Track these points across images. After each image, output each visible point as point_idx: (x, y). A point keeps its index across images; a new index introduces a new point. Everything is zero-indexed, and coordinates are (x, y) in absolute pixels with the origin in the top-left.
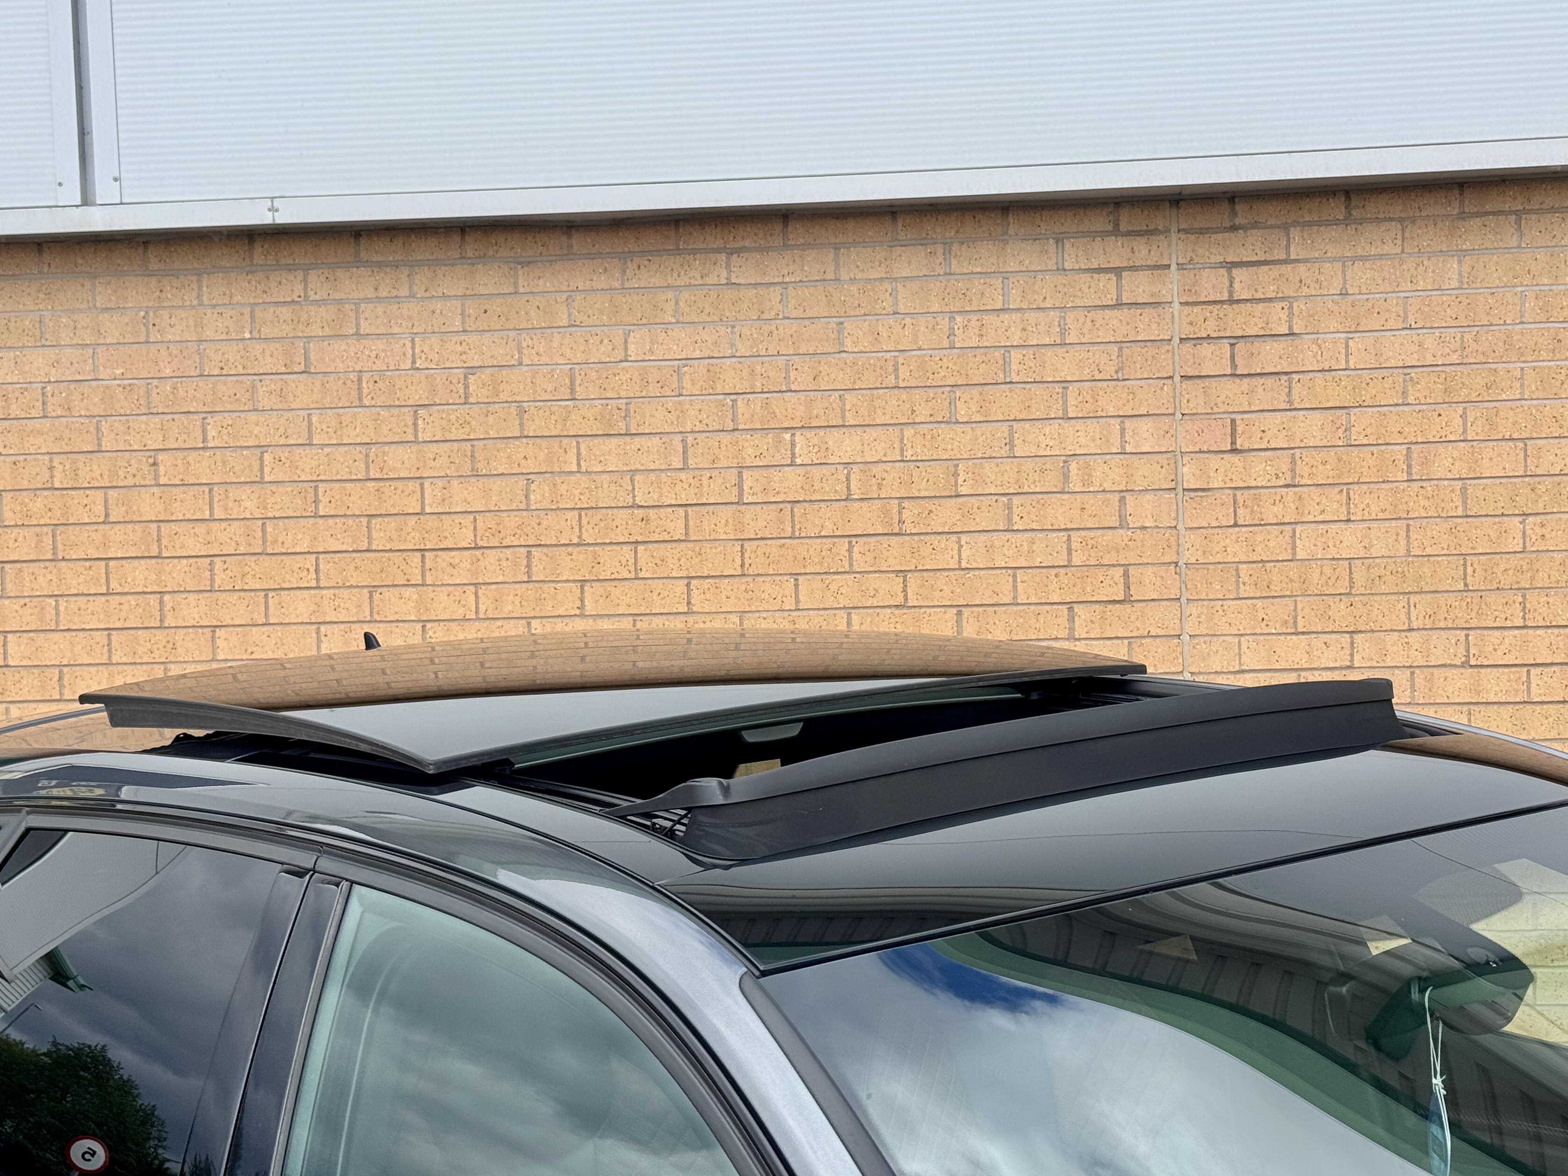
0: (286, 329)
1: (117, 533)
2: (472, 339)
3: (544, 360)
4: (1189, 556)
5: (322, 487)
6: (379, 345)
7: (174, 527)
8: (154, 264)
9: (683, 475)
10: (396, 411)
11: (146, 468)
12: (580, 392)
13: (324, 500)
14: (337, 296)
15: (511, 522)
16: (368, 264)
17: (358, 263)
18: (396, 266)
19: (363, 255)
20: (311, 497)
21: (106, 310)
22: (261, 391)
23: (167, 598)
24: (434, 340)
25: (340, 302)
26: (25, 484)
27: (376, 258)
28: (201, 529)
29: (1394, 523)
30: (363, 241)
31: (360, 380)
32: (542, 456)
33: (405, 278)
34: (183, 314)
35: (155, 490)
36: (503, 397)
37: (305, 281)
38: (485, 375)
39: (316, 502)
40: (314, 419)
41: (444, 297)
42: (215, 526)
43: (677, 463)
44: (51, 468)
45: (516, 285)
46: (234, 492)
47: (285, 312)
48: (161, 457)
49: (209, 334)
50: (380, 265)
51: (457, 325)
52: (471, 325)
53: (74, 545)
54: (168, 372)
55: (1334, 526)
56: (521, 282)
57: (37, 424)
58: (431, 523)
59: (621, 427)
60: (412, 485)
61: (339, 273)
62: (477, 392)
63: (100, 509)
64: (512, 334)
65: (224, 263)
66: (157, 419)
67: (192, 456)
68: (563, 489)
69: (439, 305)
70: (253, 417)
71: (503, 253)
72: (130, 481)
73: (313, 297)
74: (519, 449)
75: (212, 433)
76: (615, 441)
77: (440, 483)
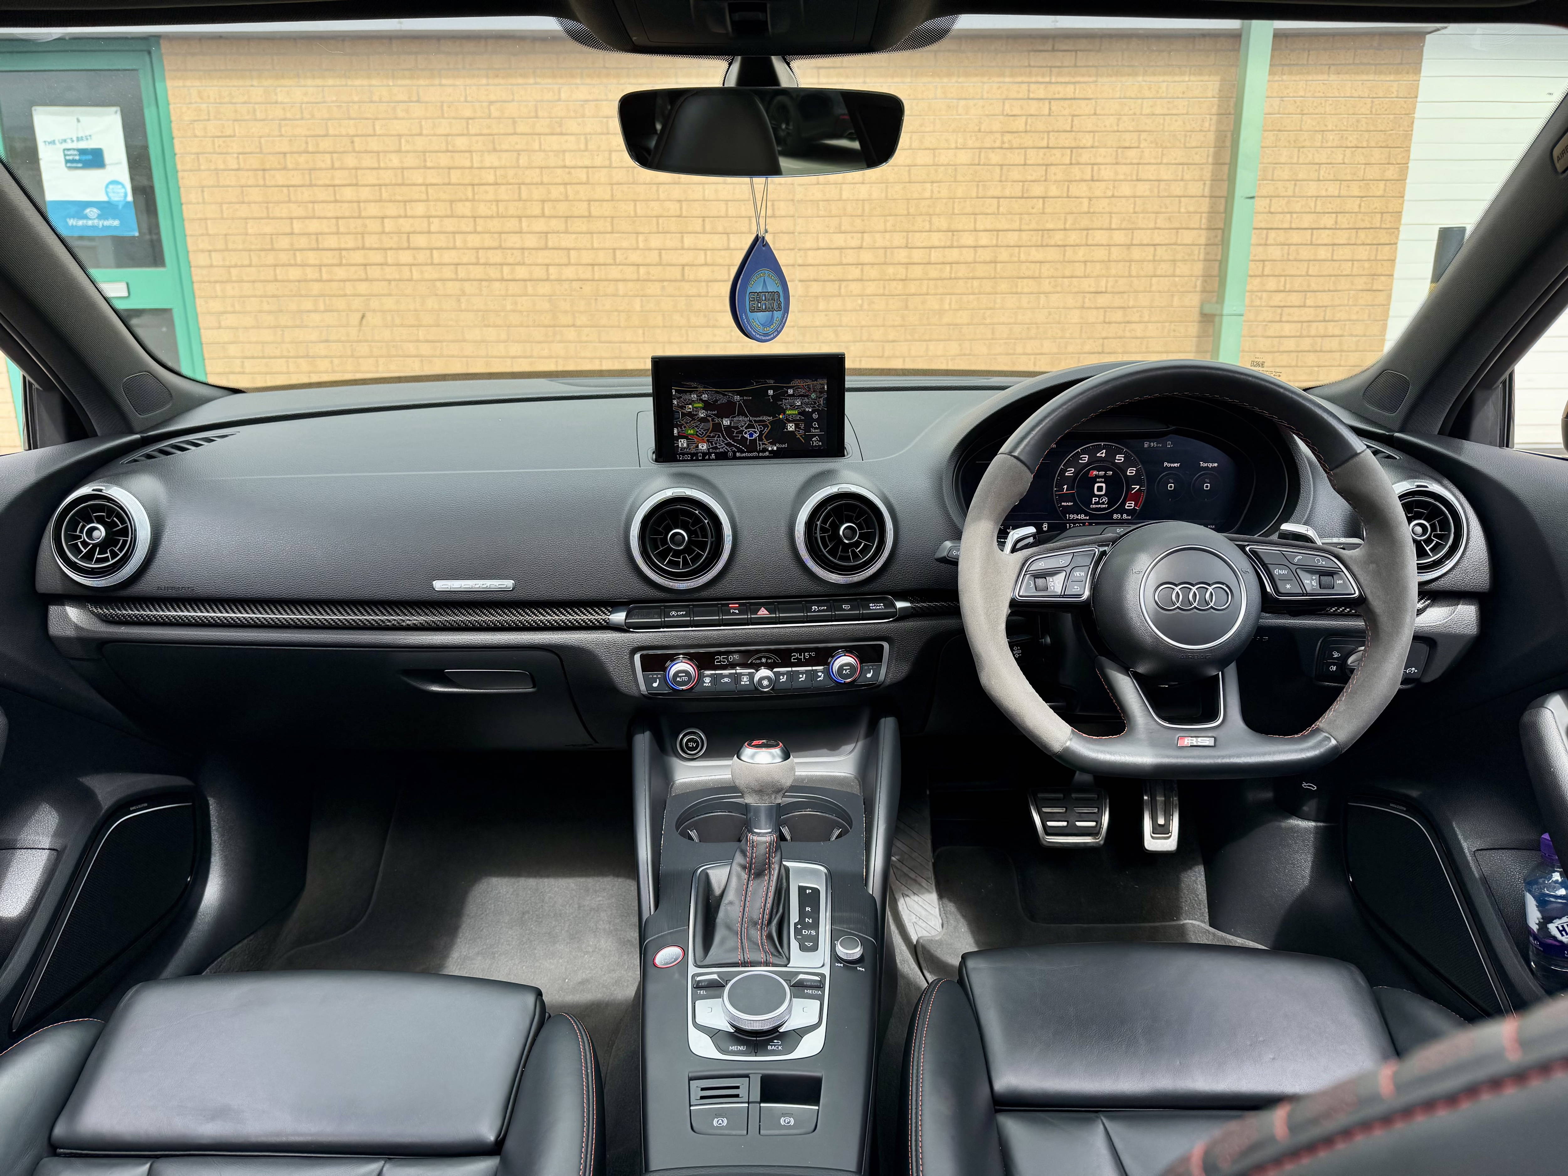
0: (409, 81)
1: (337, 174)
2: (491, 88)
3: (524, 99)
4: (798, 197)
5: (427, 154)
6: (449, 90)
7: (363, 171)
9: (586, 153)
10: (458, 120)
11: (349, 144)
12: (540, 114)
13: (428, 160)
14: (431, 67)
15: (511, 172)
16: (444, 53)
18: (456, 54)
20: (422, 159)
21: (327, 70)
22: (398, 109)
23: (362, 204)
24: (474, 89)
26: (295, 150)
27: (449, 51)
28: (374, 172)
29: (881, 185)
31: (442, 106)
32: (524, 143)
33: (461, 61)
35: (353, 154)
36: (506, 115)
37: (416, 59)
38: (498, 105)
39: (425, 161)
40: (423, 123)
41: (479, 69)
42: (381, 172)
43: (582, 147)
44: (307, 143)
45: (510, 63)
46: (388, 156)
47: (407, 73)
48: (355, 138)
49: (374, 83)
51: (485, 81)
52: (491, 82)
53: (319, 179)
54: (356, 99)
55: (857, 186)
56: (513, 61)
57: (299, 122)
58: (476, 172)
59: (558, 130)
60: (467, 155)
61: (431, 56)
62: (494, 113)
63: (329, 162)
64: (510, 87)
65: (379, 49)
66: (352, 122)
67: (369, 139)
68: (533, 158)
69: (476, 72)
70: (395, 121)
71: (505, 50)
72: (342, 150)
73: (420, 66)
74: (514, 139)
75: (377, 128)
76: (555, 137)
77: (479, 154)
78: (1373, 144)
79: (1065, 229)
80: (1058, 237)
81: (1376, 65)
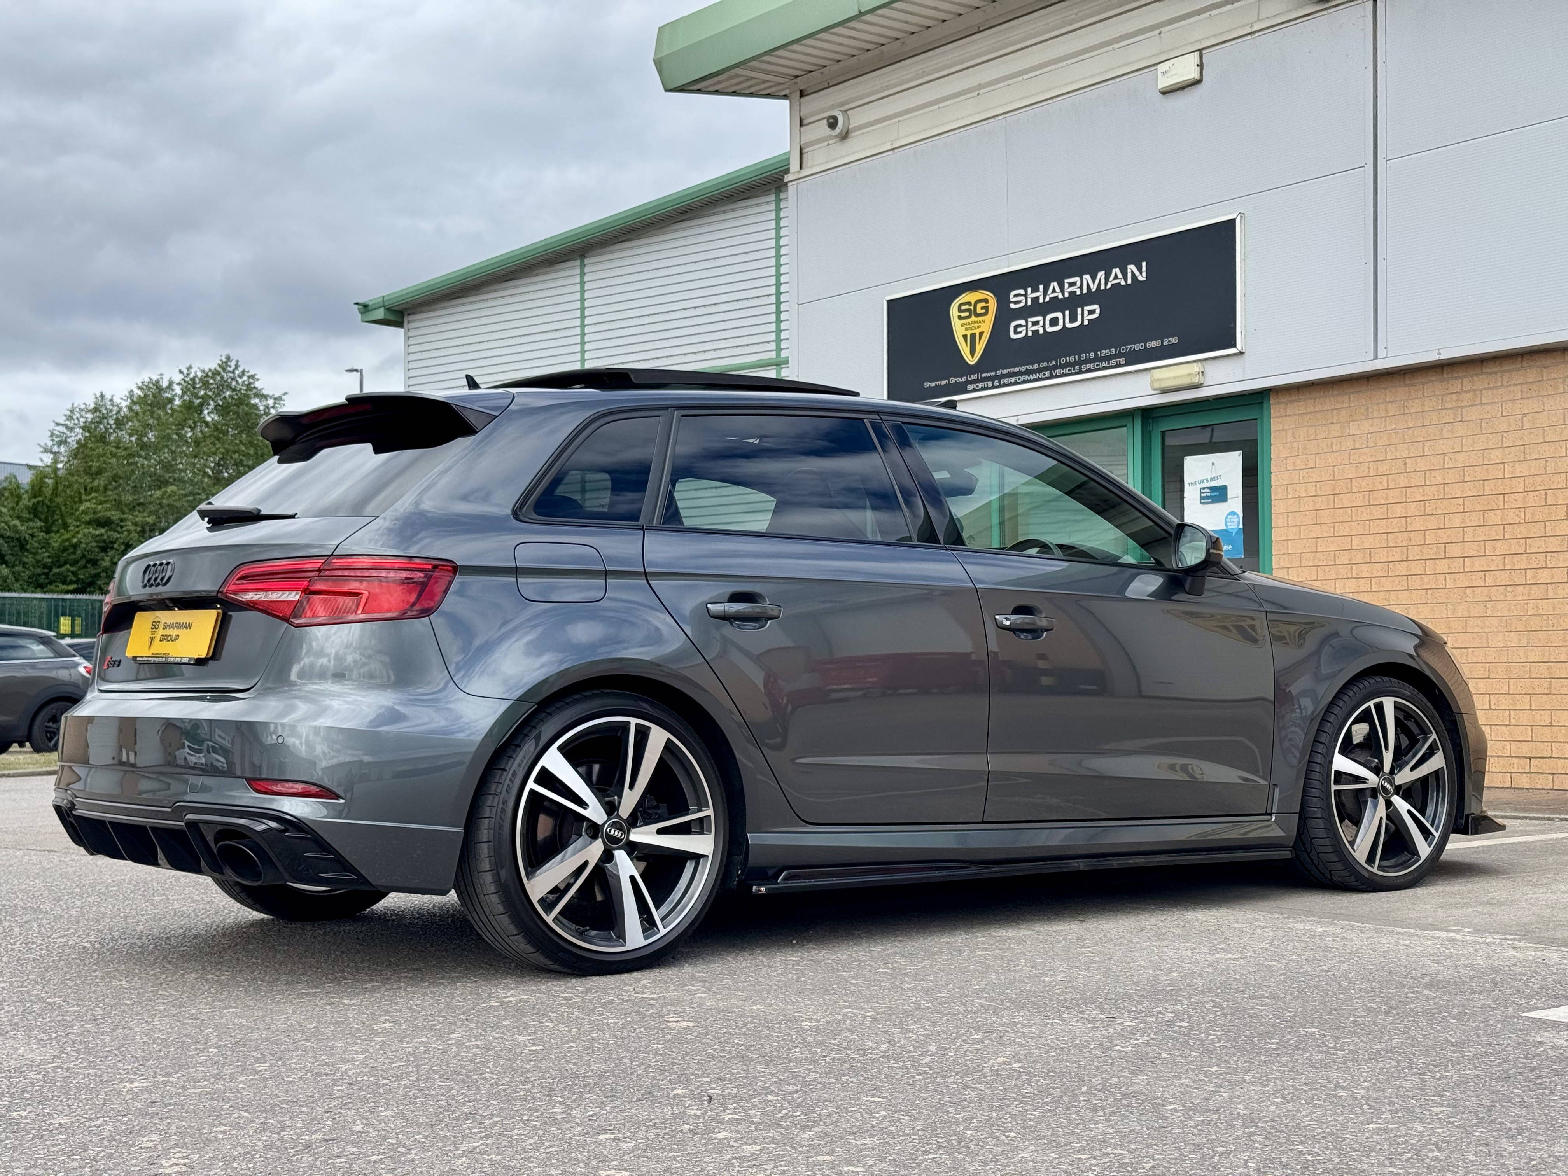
0: (1454, 404)
1: (1391, 493)
2: (1525, 402)
3: (1553, 408)
5: (1466, 469)
6: (1488, 407)
7: (1412, 489)
8: (1408, 382)
10: (1495, 435)
11: (1402, 465)
13: (1467, 474)
14: (1475, 388)
15: (1538, 480)
16: (1486, 373)
17: (1483, 373)
18: (1496, 373)
19: (1484, 370)
20: (1462, 474)
21: (1390, 402)
22: (1445, 430)
23: (1409, 519)
24: (1510, 404)
25: (1475, 390)
26: (1360, 475)
27: (1490, 371)
28: (1421, 489)
30: (1484, 364)
31: (1481, 423)
32: (1552, 450)
33: (1499, 379)
34: (1417, 401)
35: (1405, 474)
36: (1537, 426)
37: (1462, 383)
38: (1529, 417)
39: (1464, 476)
40: (1464, 441)
41: (1514, 384)
42: (1426, 488)
44: (1369, 468)
45: (1542, 376)
46: (1434, 473)
47: (1454, 397)
48: (1408, 460)
49: (1426, 408)
50: (1490, 373)
51: (1519, 396)
52: (1525, 396)
53: (1376, 499)
54: (1411, 425)
56: (1545, 374)
57: (1365, 450)
58: (1507, 481)
60: (1501, 466)
61: (1475, 378)
62: (1527, 425)
63: (1385, 484)
64: (1541, 398)
65: (1433, 378)
66: (1406, 445)
67: (1419, 459)
68: (1559, 464)
69: (1512, 388)
70: (1441, 442)
71: (1538, 363)
72: (1397, 471)
73: (1465, 389)
74: (1546, 447)
75: (1426, 449)
77: (1511, 464)
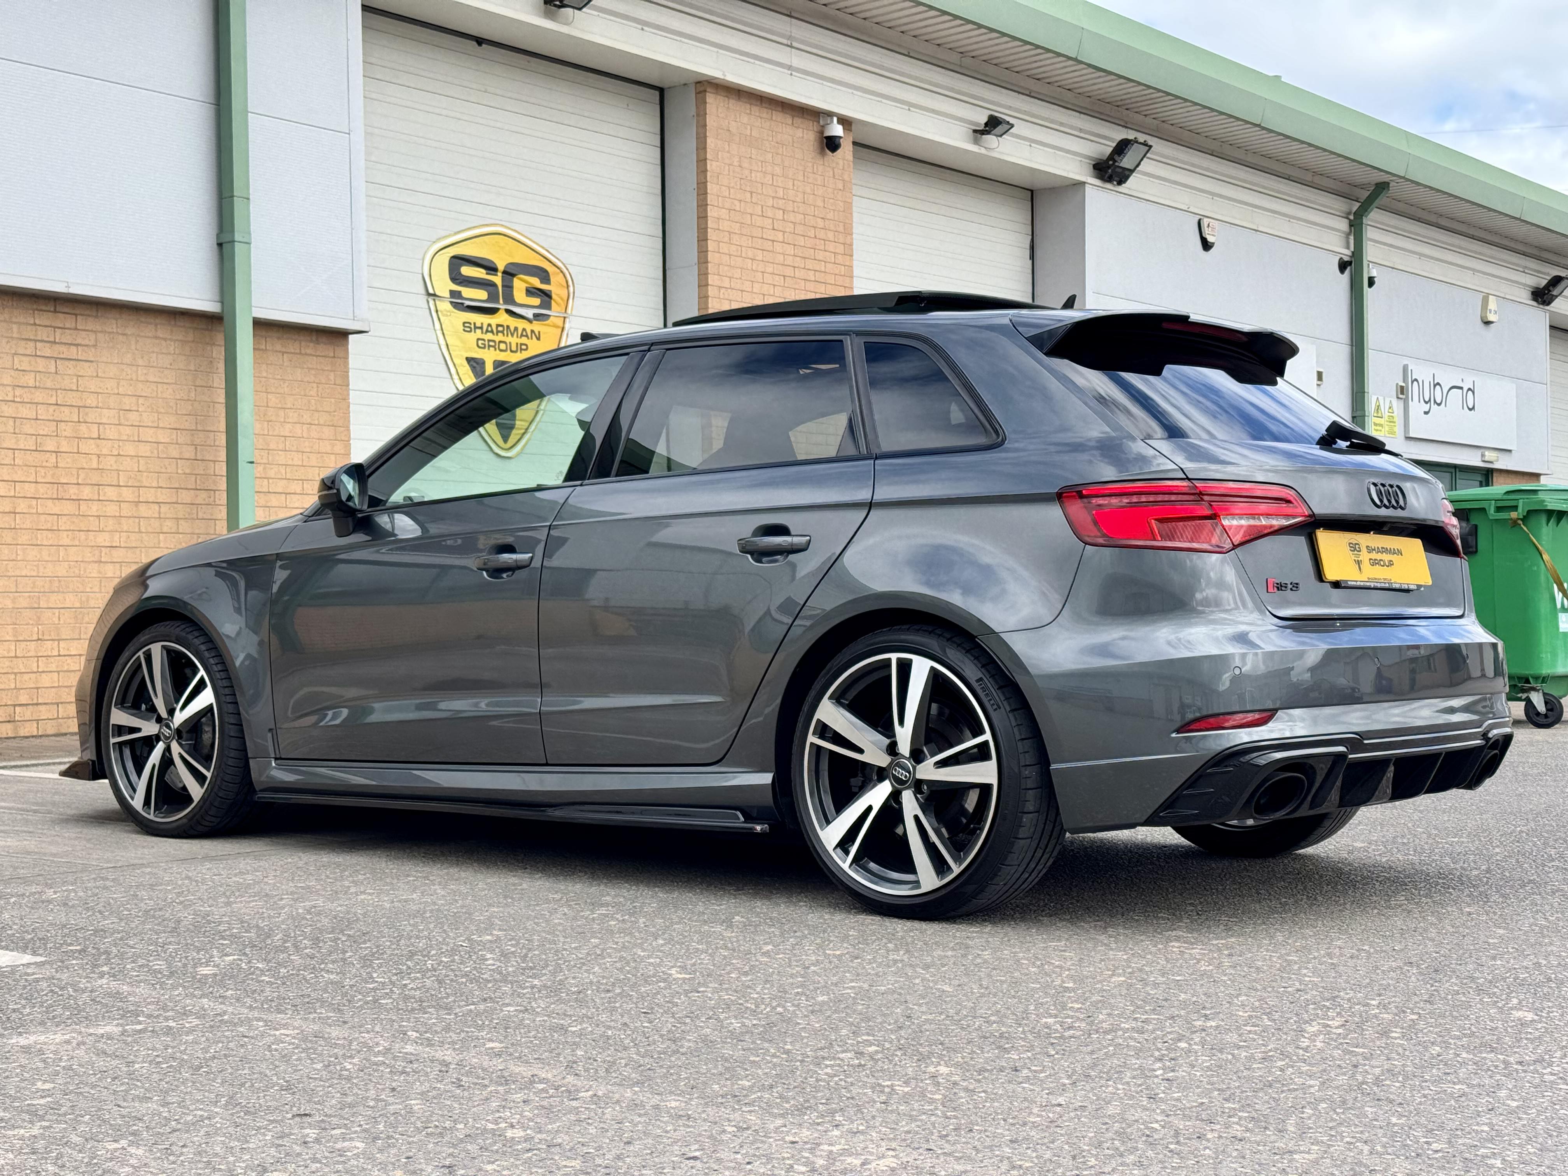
78: (322, 422)
79: (78, 484)
80: (73, 491)
81: (317, 356)
